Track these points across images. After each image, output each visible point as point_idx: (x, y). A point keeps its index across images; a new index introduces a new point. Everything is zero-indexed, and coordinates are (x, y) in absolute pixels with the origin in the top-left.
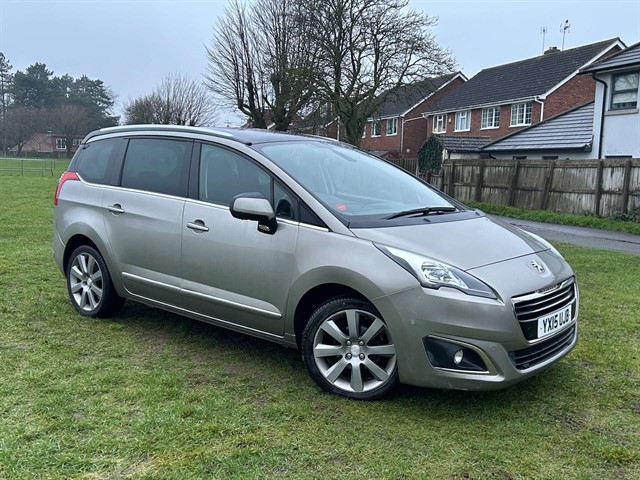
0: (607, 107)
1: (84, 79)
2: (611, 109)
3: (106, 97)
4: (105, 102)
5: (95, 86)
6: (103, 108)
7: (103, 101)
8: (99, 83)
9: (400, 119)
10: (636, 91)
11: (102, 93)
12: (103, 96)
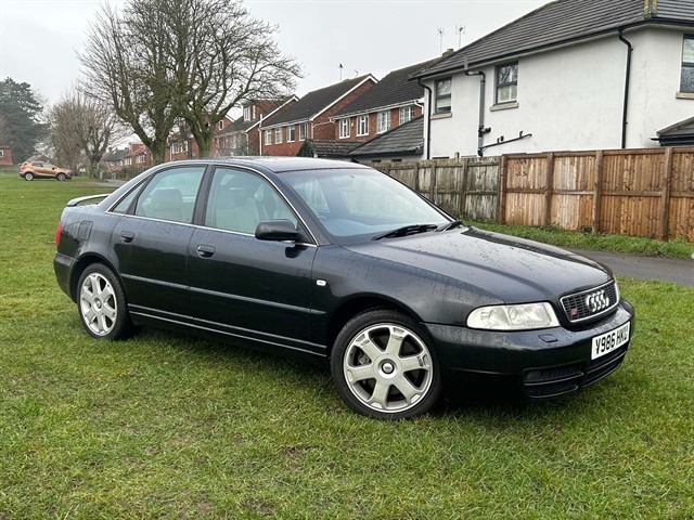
0: (433, 112)
1: (9, 81)
2: (436, 113)
3: (34, 102)
4: (33, 108)
5: (22, 90)
6: (31, 114)
7: (30, 107)
8: (26, 86)
9: (309, 123)
10: (449, 96)
11: (29, 98)
12: (32, 101)
